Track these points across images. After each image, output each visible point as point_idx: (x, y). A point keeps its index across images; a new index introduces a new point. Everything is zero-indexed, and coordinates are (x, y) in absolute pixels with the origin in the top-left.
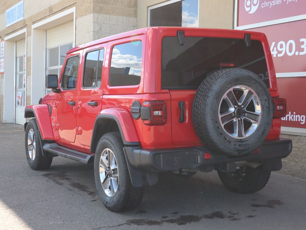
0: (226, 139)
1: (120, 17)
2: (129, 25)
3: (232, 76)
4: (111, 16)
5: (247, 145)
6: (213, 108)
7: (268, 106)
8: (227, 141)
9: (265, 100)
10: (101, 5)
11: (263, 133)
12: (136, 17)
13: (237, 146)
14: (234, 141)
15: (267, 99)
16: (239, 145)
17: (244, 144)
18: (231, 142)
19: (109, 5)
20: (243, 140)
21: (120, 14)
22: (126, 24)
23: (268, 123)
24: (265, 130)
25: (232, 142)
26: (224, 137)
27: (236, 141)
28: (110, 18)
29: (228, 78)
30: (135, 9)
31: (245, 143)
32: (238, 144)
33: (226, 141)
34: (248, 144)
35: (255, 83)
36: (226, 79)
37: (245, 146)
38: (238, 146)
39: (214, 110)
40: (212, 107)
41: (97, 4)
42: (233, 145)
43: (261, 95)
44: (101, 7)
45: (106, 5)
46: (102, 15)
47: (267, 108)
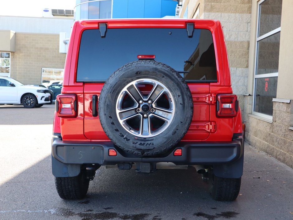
0: (123, 136)
1: (232, 14)
2: (242, 21)
3: (132, 69)
4: (223, 14)
5: (151, 145)
6: (107, 103)
7: (182, 103)
8: (125, 138)
9: (178, 95)
10: (213, 4)
11: (175, 133)
12: (250, 13)
13: (137, 144)
14: (135, 139)
15: (180, 94)
16: (141, 144)
17: (147, 144)
18: (129, 140)
19: (221, 3)
20: (147, 139)
21: (233, 11)
22: (239, 20)
23: (181, 122)
24: (177, 129)
25: (131, 140)
26: (121, 134)
27: (137, 140)
28: (222, 16)
29: (126, 71)
30: (249, 5)
31: (149, 142)
32: (139, 142)
33: (123, 138)
34: (153, 144)
35: (163, 77)
36: (124, 72)
37: (148, 145)
38: (139, 144)
39: (107, 105)
40: (105, 102)
41: (208, 3)
42: (132, 143)
43: (173, 89)
44: (212, 6)
45: (218, 3)
46: (213, 14)
47: (181, 105)
